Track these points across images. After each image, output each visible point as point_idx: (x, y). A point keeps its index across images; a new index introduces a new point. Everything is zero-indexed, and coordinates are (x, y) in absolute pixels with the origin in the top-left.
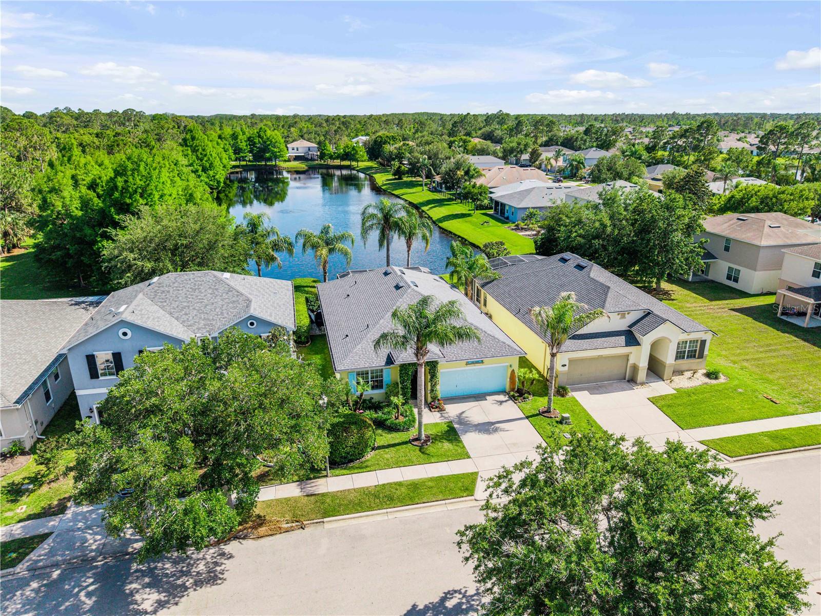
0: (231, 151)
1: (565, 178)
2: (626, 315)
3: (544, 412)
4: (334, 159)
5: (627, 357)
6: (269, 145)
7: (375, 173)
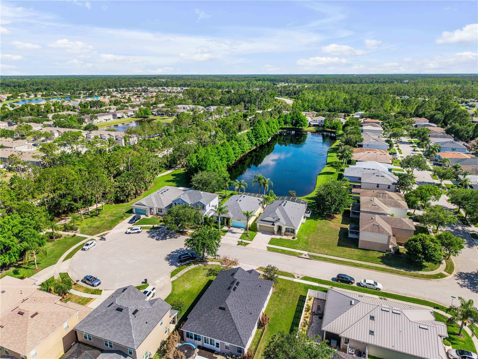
2: (274, 218)
3: (247, 234)
5: (272, 228)
6: (300, 121)
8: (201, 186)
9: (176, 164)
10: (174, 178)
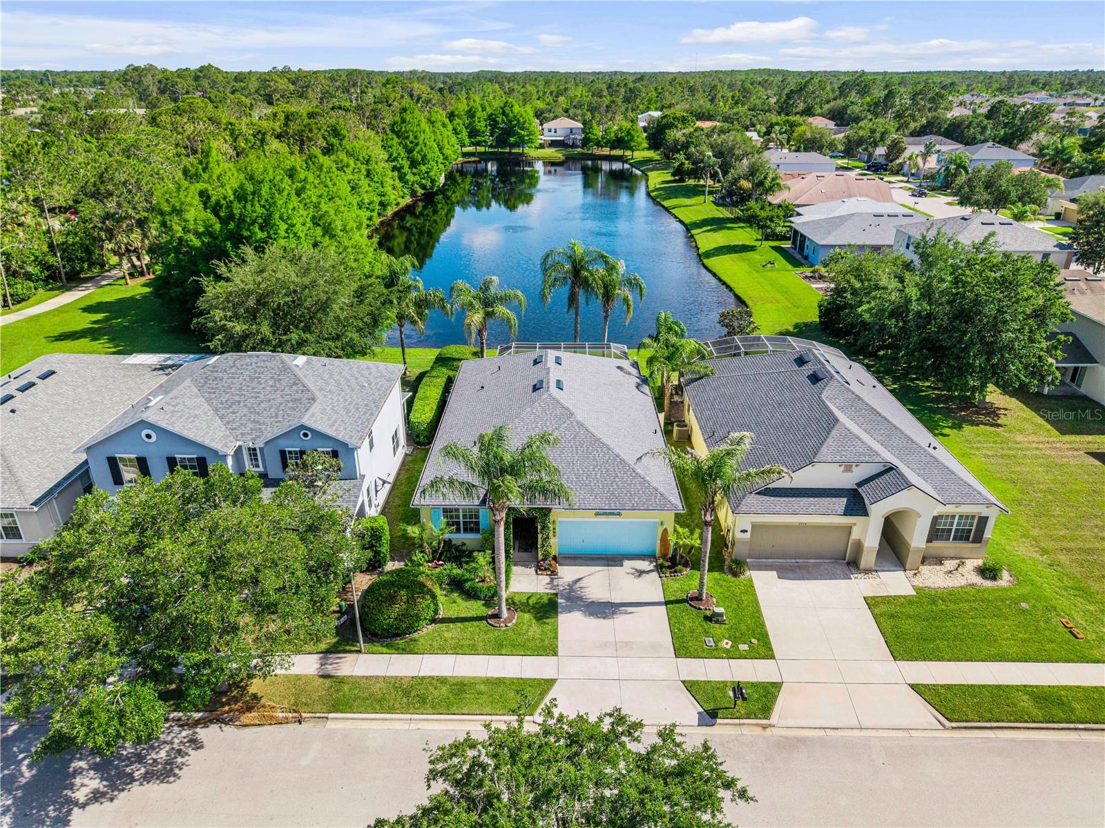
0: (465, 133)
1: (933, 189)
2: (854, 468)
3: (693, 599)
4: (602, 147)
5: (849, 530)
6: (515, 126)
7: (652, 170)
8: (266, 329)
9: (102, 266)
10: (95, 322)
